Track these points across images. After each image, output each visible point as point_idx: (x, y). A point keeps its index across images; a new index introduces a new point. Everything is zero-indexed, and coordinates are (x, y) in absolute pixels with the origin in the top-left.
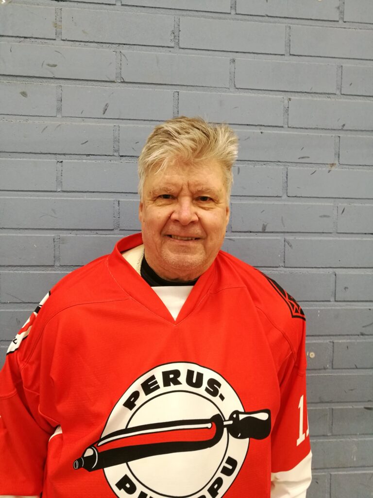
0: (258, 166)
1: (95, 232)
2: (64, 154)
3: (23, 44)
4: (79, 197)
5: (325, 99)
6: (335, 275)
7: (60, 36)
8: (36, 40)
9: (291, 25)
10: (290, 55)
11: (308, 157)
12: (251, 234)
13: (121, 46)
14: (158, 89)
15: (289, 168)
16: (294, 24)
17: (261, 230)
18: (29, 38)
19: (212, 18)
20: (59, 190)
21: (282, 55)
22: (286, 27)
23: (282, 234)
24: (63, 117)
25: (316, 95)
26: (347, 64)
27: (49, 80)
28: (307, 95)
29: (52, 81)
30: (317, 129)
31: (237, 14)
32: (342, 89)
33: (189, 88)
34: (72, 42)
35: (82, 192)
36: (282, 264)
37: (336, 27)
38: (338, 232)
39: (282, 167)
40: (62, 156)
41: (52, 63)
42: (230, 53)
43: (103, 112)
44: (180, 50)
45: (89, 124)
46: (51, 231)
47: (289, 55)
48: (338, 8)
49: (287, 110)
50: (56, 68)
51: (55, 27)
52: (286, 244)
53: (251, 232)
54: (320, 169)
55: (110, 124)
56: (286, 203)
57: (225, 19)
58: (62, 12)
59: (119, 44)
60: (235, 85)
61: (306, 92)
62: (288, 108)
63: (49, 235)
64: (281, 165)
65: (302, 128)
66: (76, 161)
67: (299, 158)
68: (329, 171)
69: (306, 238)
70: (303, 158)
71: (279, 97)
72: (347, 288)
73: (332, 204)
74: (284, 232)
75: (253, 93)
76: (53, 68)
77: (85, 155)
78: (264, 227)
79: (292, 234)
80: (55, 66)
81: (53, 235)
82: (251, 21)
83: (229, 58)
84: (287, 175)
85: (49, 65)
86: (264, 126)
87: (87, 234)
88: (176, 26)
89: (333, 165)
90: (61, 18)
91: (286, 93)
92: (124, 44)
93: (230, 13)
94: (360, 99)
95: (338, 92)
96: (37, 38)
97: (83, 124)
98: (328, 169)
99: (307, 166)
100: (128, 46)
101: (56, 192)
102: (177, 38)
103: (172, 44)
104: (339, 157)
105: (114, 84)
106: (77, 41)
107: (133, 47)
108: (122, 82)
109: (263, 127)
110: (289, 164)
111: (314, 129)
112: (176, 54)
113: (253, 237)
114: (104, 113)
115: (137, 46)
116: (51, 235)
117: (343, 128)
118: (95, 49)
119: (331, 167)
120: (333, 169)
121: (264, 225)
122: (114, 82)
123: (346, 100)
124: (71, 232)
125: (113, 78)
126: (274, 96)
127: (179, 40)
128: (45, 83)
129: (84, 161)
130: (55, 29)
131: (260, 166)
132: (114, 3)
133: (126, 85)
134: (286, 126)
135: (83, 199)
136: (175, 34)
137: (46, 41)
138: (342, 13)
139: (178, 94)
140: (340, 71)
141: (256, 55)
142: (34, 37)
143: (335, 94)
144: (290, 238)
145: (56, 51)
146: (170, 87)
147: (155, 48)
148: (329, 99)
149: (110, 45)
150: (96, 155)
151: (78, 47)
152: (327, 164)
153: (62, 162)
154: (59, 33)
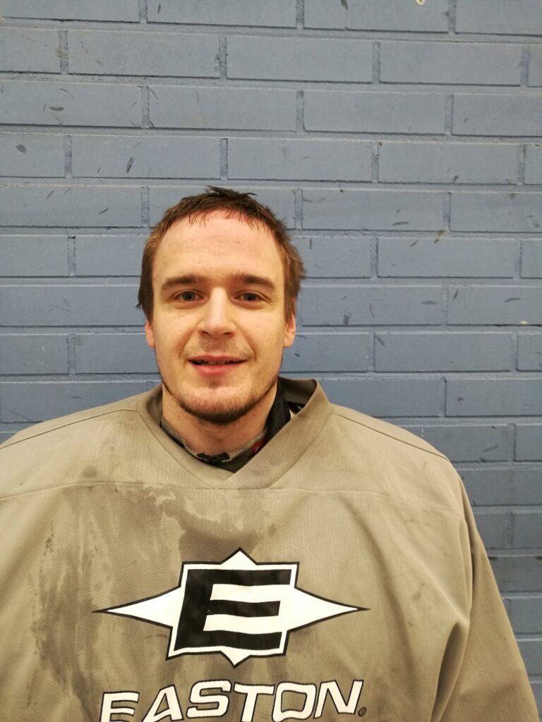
0: (337, 237)
1: (120, 329)
2: (77, 227)
3: (18, 81)
4: (99, 284)
5: (429, 142)
6: (445, 382)
7: (66, 69)
8: (35, 75)
9: (381, 41)
10: (381, 82)
11: (407, 223)
12: (329, 328)
13: (148, 78)
14: (199, 136)
15: (380, 238)
16: (386, 39)
17: (342, 324)
18: (26, 72)
19: (272, 35)
20: (72, 274)
21: (369, 83)
22: (374, 43)
23: (371, 328)
24: (74, 178)
25: (417, 137)
26: (460, 93)
27: (53, 128)
28: (405, 137)
29: (58, 129)
30: (419, 183)
31: (305, 28)
32: (454, 127)
33: (241, 133)
34: (83, 77)
35: (102, 277)
36: (371, 368)
37: (445, 41)
38: (449, 323)
39: (370, 237)
40: (75, 230)
41: (56, 105)
42: (297, 83)
43: (126, 170)
44: (229, 81)
45: (109, 186)
46: (63, 329)
47: (378, 82)
48: (447, 14)
49: (376, 159)
50: (63, 111)
51: (60, 56)
52: (377, 341)
53: (328, 326)
54: (424, 238)
55: (136, 186)
56: (376, 286)
57: (289, 36)
58: (68, 36)
59: (146, 76)
60: (304, 127)
61: (403, 134)
62: (378, 155)
63: (60, 334)
64: (369, 235)
65: (398, 183)
66: (93, 236)
67: (394, 225)
68: (437, 241)
69: (405, 333)
70: (399, 224)
71: (364, 141)
72: (462, 399)
73: (440, 286)
74: (373, 326)
75: (330, 137)
76: (58, 112)
77: (104, 227)
78: (347, 319)
79: (384, 327)
80: (61, 109)
81: (66, 334)
82: (325, 37)
83: (296, 90)
84: (377, 248)
85: (53, 108)
86: (345, 181)
87: (110, 332)
88: (222, 49)
89: (441, 232)
90: (67, 44)
91: (375, 136)
92: (152, 76)
93: (295, 28)
94: (479, 141)
95: (448, 133)
96: (35, 73)
97: (100, 186)
98: (434, 238)
99: (405, 235)
100: (157, 79)
101: (68, 277)
102: (224, 64)
103: (217, 74)
104: (449, 221)
105: (140, 131)
106: (89, 75)
107: (164, 79)
108: (150, 128)
109: (344, 184)
110: (380, 233)
111: (415, 183)
112: (223, 88)
113: (330, 332)
114: (128, 171)
115: (170, 79)
116: (64, 333)
117: (455, 182)
118: (114, 84)
119: (439, 235)
120: (442, 238)
121: (346, 316)
122: (139, 128)
123: (460, 143)
124: (88, 329)
125: (138, 123)
126: (359, 140)
127: (226, 68)
128: (49, 133)
129: (104, 236)
130: (59, 59)
131: (340, 237)
132: (137, 20)
133: (155, 131)
134: (376, 181)
135: (103, 286)
136: (221, 59)
137: (48, 76)
138: (453, 20)
139: (227, 142)
140: (450, 103)
141: (332, 85)
142: (32, 70)
143: (444, 135)
144: (382, 333)
145: (62, 89)
146: (214, 132)
147: (194, 80)
148: (435, 142)
149: (134, 78)
150: (119, 228)
151: (90, 82)
152: (433, 231)
153: (74, 238)
154: (64, 65)
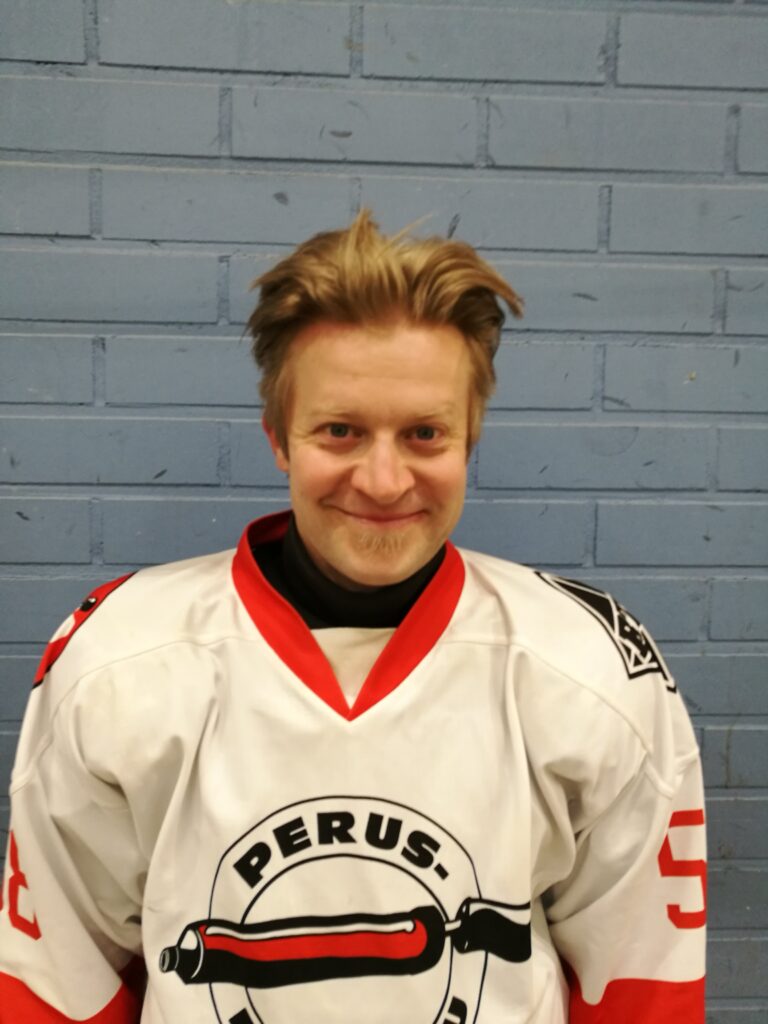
3: (280, 88)
7: (359, 70)
8: (309, 78)
13: (489, 86)
18: (294, 74)
27: (334, 166)
29: (341, 167)
33: (635, 176)
34: (385, 82)
41: (341, 128)
42: (730, 93)
44: (619, 89)
50: (351, 138)
51: (350, 49)
57: (720, 14)
58: (364, 14)
59: (487, 81)
60: (736, 165)
76: (343, 139)
80: (347, 134)
83: (727, 105)
85: (335, 133)
88: (611, 35)
90: (362, 27)
92: (496, 82)
96: (309, 75)
100: (504, 86)
102: (613, 62)
103: (601, 78)
105: (470, 172)
106: (395, 79)
107: (514, 87)
108: (489, 167)
112: (608, 100)
115: (524, 86)
118: (434, 94)
122: (471, 166)
125: (469, 158)
127: (616, 67)
128: (326, 173)
130: (349, 53)
133: (496, 172)
136: (609, 53)
137: (330, 80)
139: (610, 191)
145: (350, 102)
146: (592, 175)
147: (563, 87)
149: (467, 84)
151: (396, 93)
154: (356, 62)
